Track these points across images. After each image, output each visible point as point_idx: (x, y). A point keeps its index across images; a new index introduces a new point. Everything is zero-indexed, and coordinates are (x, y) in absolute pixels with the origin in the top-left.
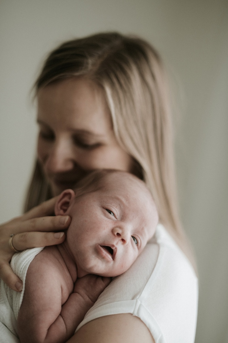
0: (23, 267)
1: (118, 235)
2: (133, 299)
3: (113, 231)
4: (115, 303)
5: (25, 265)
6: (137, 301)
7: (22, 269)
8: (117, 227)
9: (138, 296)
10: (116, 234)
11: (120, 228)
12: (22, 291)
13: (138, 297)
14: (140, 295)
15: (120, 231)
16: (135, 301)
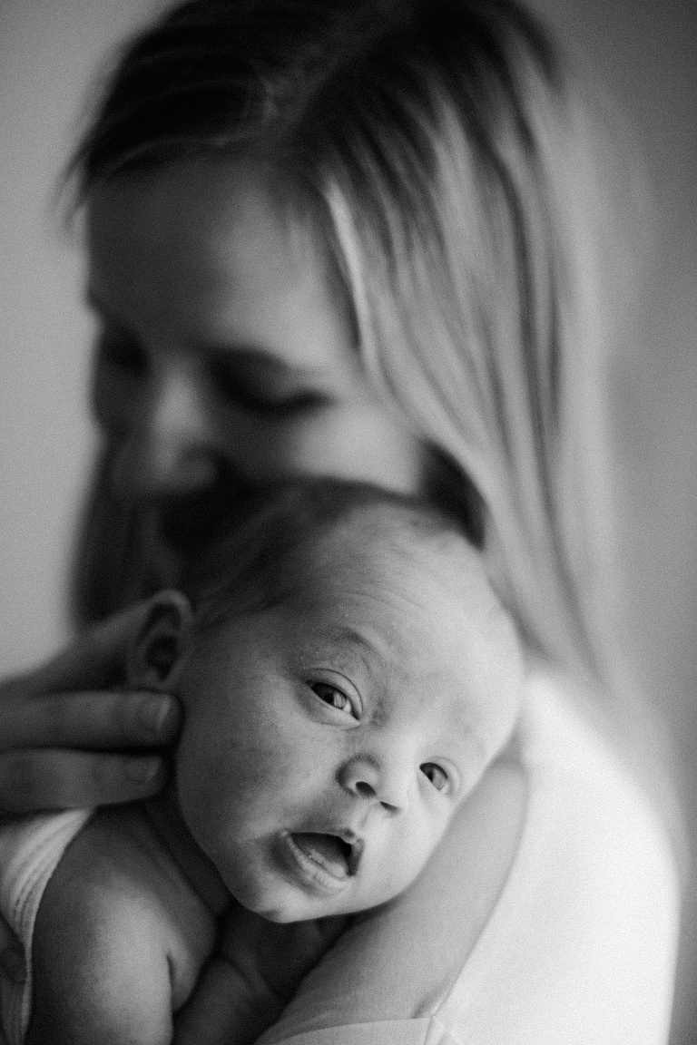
0: (24, 898)
1: (365, 789)
2: (417, 1014)
3: (341, 775)
4: (353, 1027)
5: (29, 888)
6: (431, 1024)
7: (20, 906)
8: (358, 758)
9: (438, 1004)
10: (352, 785)
11: (372, 761)
12: (23, 983)
13: (434, 1010)
14: (445, 1001)
15: (369, 776)
16: (424, 1021)
